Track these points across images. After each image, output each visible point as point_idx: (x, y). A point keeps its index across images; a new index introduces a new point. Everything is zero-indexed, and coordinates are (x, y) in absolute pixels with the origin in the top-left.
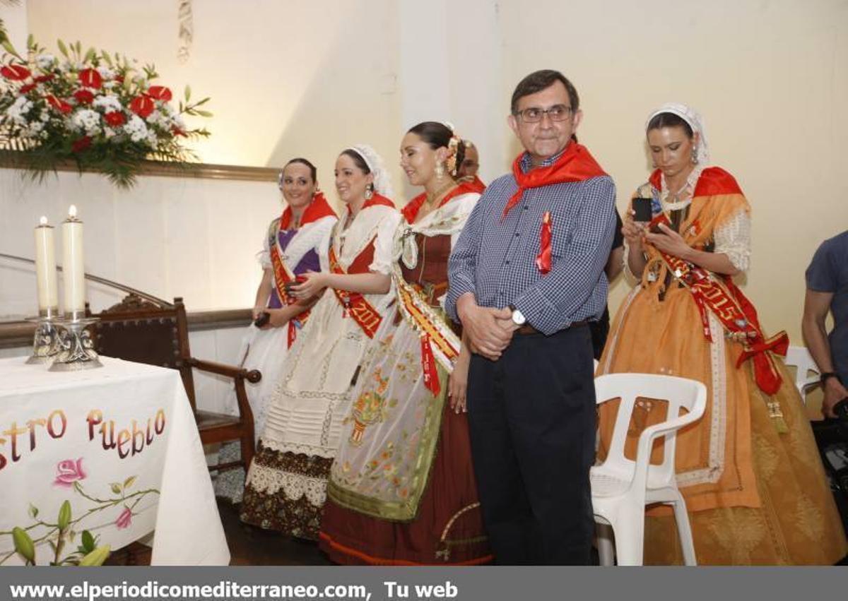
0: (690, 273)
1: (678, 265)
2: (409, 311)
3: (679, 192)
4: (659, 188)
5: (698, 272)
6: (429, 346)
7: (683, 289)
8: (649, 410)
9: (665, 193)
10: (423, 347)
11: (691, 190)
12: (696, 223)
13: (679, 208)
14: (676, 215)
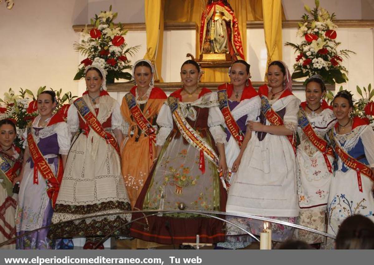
0: (148, 130)
1: (144, 127)
2: (192, 139)
3: (143, 97)
4: (135, 95)
5: (151, 129)
6: (203, 154)
7: (146, 137)
8: (137, 189)
9: (137, 97)
10: (201, 154)
11: (148, 96)
12: (149, 109)
13: (143, 103)
14: (142, 106)
